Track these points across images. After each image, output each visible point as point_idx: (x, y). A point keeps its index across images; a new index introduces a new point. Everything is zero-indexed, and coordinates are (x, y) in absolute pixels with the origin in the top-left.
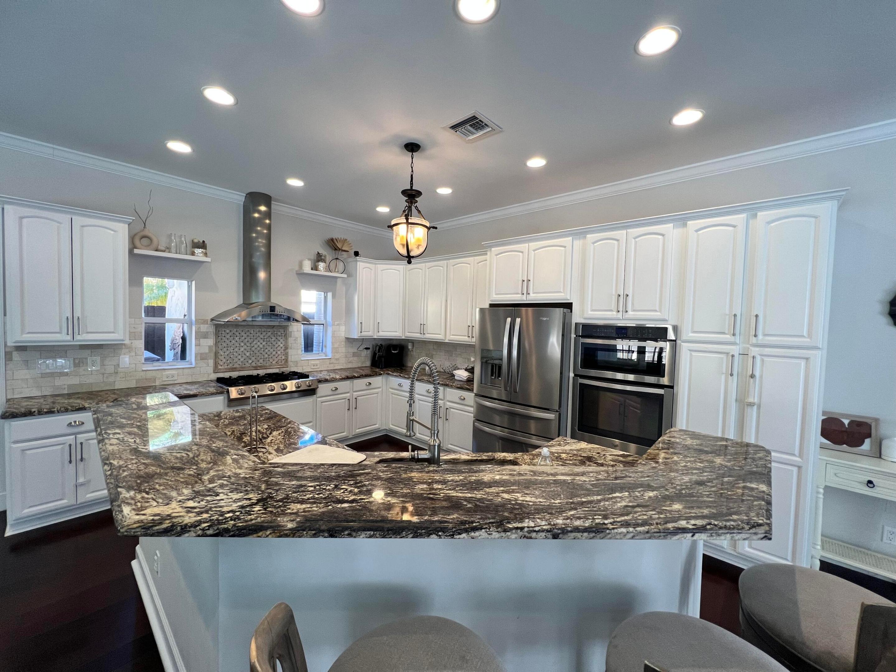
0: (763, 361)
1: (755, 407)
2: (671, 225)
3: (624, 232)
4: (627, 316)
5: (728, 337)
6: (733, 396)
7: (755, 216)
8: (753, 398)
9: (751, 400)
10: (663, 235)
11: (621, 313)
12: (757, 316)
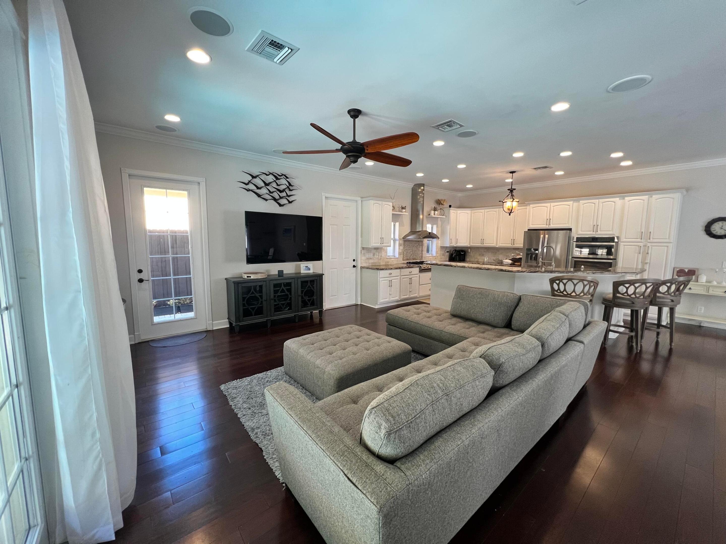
0: (652, 248)
1: (648, 264)
2: (618, 199)
3: (598, 200)
4: (597, 233)
5: (639, 240)
6: (640, 260)
7: (651, 197)
8: (648, 261)
9: (647, 261)
10: (615, 202)
11: (595, 232)
12: (650, 232)
